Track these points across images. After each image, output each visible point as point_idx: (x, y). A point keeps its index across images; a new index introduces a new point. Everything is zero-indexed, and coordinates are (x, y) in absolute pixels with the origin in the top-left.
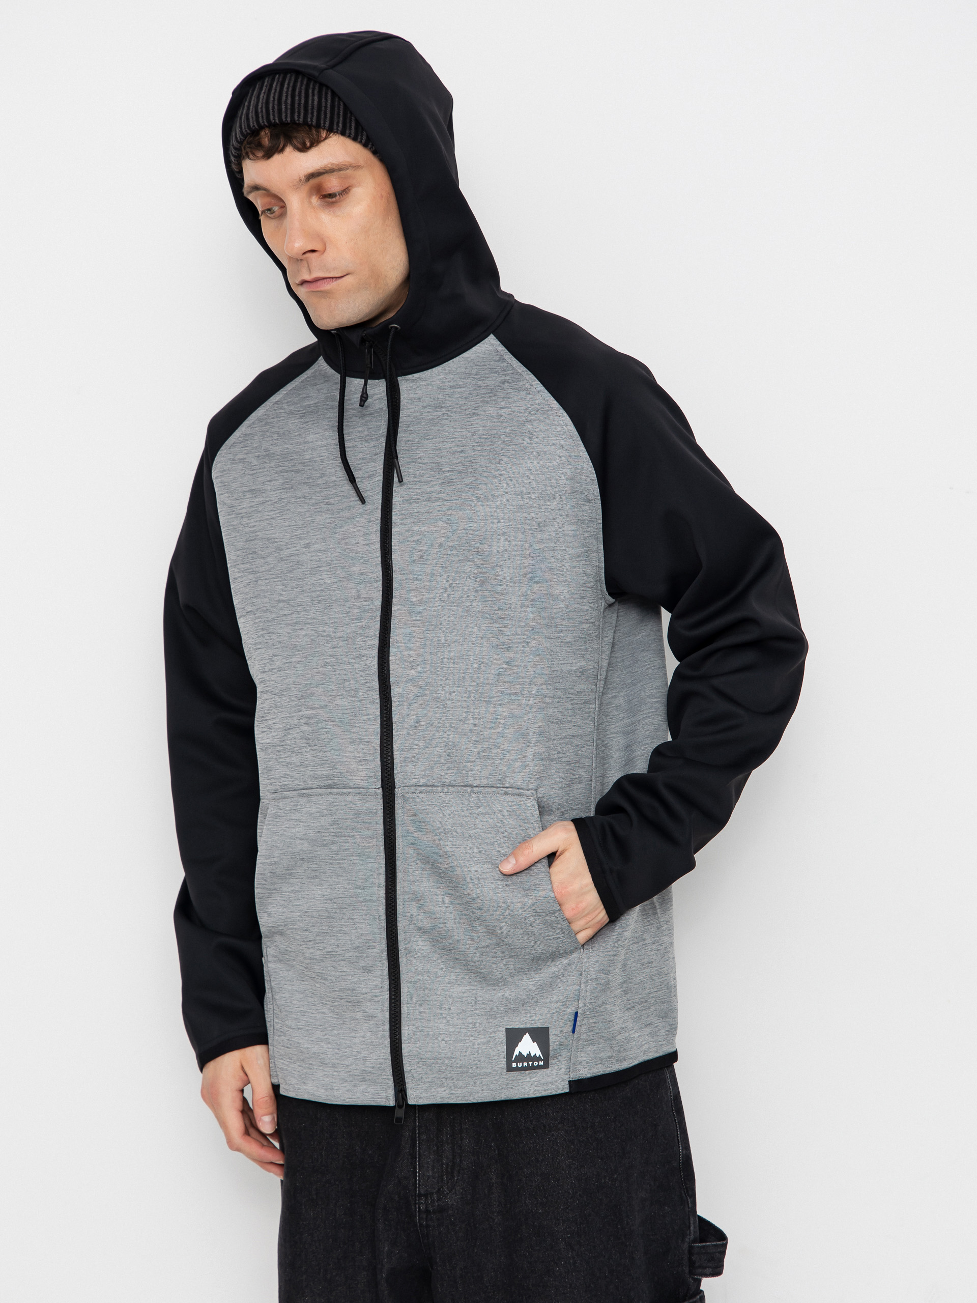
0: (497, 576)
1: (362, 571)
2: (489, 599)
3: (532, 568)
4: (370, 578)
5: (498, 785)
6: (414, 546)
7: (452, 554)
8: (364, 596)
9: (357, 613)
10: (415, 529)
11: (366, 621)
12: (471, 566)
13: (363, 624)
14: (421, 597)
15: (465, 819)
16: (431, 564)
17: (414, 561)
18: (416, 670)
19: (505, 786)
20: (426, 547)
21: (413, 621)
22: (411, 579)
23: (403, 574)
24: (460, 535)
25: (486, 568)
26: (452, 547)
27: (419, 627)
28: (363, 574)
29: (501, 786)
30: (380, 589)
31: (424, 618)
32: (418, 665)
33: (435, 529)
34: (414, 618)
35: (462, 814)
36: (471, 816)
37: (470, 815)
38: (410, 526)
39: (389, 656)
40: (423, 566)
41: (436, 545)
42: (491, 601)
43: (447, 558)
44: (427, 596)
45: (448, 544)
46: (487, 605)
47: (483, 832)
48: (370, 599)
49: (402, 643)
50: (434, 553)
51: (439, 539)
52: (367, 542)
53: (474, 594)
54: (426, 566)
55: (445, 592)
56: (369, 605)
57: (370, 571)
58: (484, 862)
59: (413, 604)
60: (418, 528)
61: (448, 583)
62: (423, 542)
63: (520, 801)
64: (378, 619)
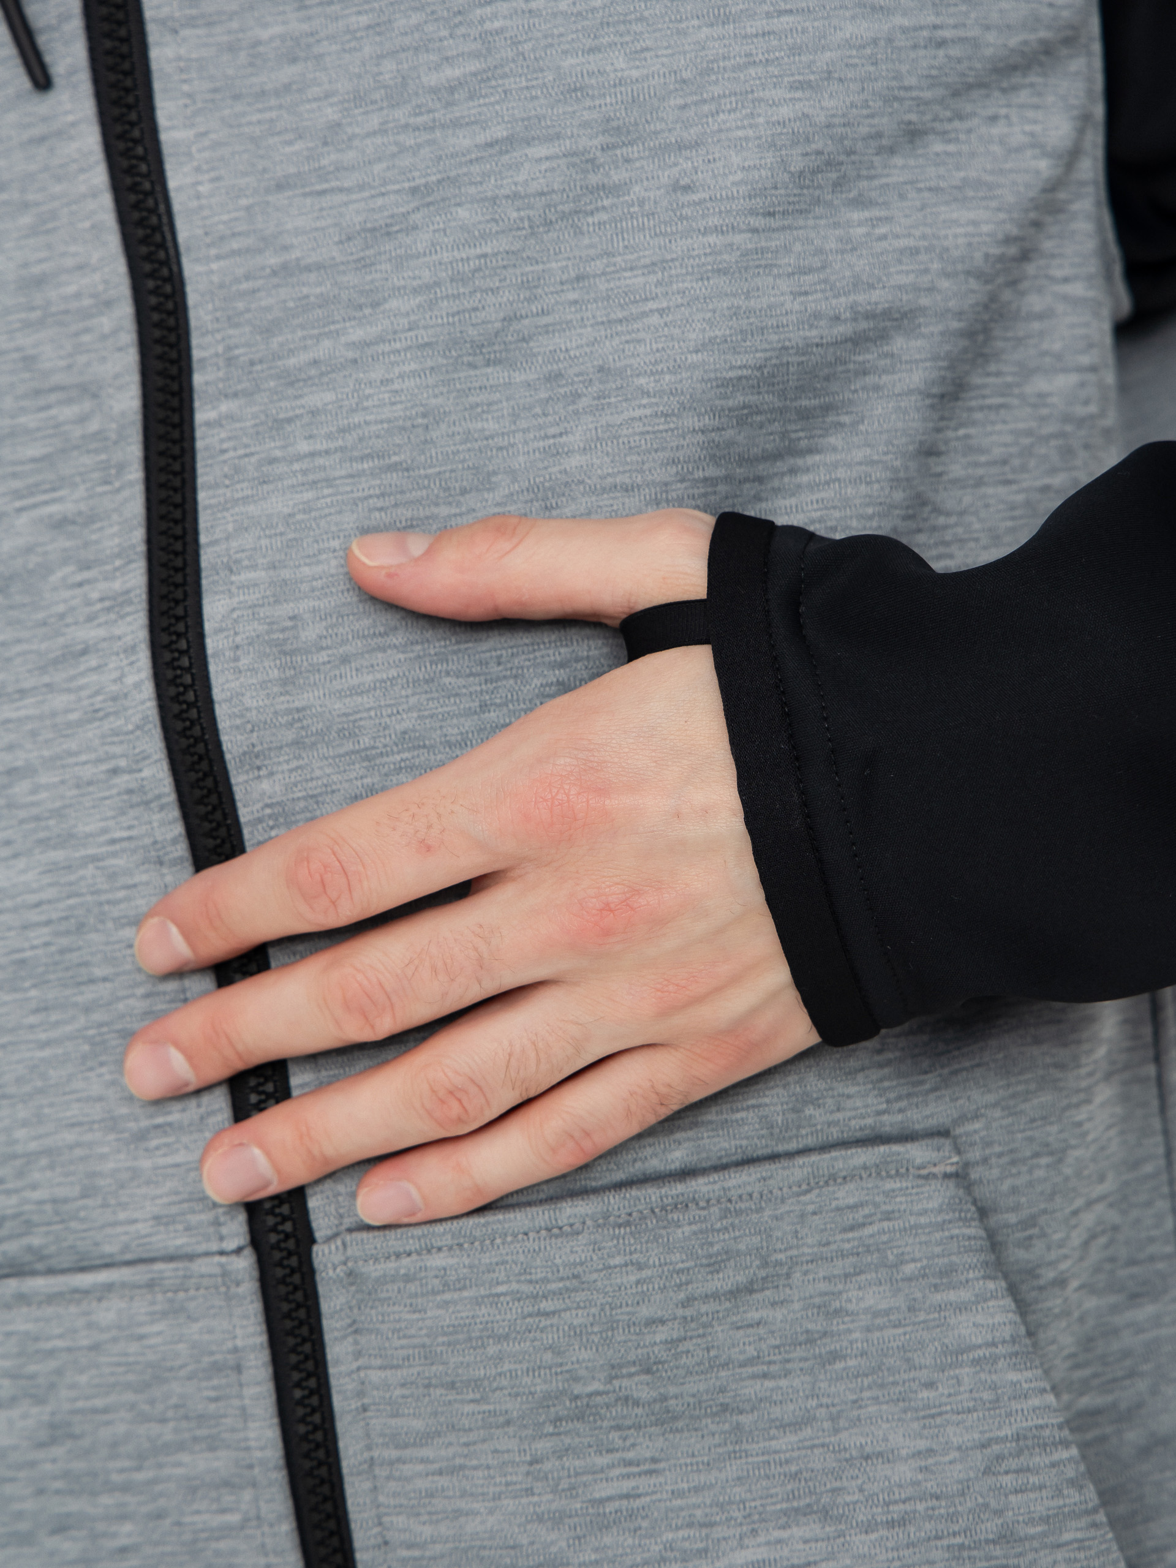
0: (687, 189)
1: (36, 270)
2: (652, 305)
3: (842, 138)
4: (78, 296)
5: (781, 1148)
6: (273, 114)
7: (456, 124)
8: (58, 379)
9: (34, 460)
10: (265, 34)
11: (81, 491)
12: (545, 166)
13: (68, 508)
14: (327, 343)
15: (662, 1334)
16: (361, 187)
17: (280, 187)
18: (337, 685)
19: (810, 1141)
20: (331, 113)
21: (299, 458)
22: (274, 273)
23: (234, 253)
24: (488, 26)
25: (627, 161)
26: (452, 90)
27: (329, 482)
28: (40, 281)
29: (793, 1146)
30: (128, 336)
31: (350, 439)
32: (345, 660)
33: (364, 20)
34: (304, 447)
35: (645, 1312)
36: (688, 1312)
37: (680, 1312)
38: (235, 25)
39: (201, 636)
40: (327, 201)
41: (377, 96)
42: (661, 312)
43: (431, 142)
44: (357, 334)
45: (432, 79)
46: (642, 335)
47: (754, 1377)
48: (89, 390)
49: (254, 567)
50: (368, 135)
51: (389, 65)
52: (37, 131)
53: (572, 296)
54: (339, 198)
55: (432, 304)
56: (82, 419)
57: (69, 262)
58: (785, 1512)
59: (291, 380)
60: (277, 30)
61: (446, 256)
62: (315, 91)
63: (889, 1194)
64: (135, 474)
